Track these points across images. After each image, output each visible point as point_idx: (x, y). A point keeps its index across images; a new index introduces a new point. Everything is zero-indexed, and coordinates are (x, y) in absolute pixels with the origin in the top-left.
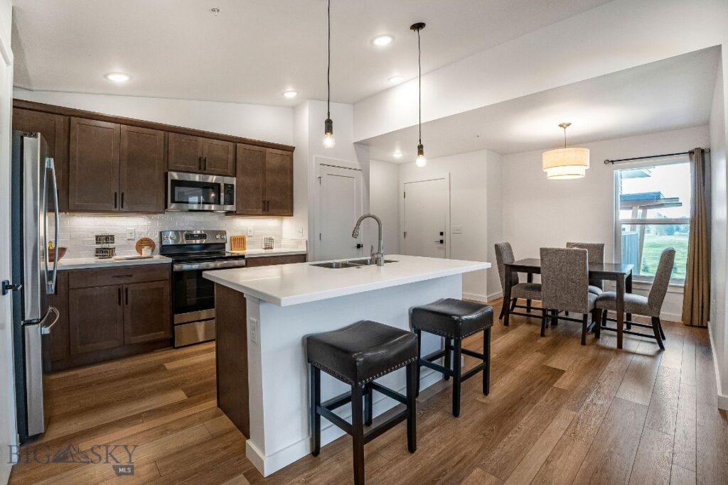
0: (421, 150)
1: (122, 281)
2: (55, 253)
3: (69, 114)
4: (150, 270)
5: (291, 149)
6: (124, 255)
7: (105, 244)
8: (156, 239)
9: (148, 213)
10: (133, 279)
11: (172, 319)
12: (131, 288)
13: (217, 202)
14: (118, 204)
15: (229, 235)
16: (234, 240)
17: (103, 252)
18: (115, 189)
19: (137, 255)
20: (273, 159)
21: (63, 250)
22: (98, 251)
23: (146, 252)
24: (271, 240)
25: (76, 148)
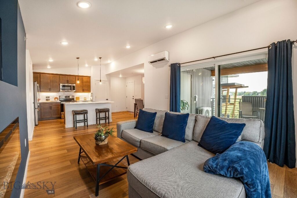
0: (100, 81)
1: (51, 105)
2: (39, 100)
3: (40, 73)
4: (56, 103)
5: (90, 77)
6: (52, 100)
7: (48, 98)
8: (58, 97)
9: (56, 92)
10: (53, 105)
11: (61, 113)
12: (52, 106)
13: (71, 89)
14: (50, 90)
15: (75, 97)
16: (76, 98)
17: (47, 100)
18: (49, 87)
19: (54, 100)
20: (85, 79)
21: (40, 99)
22: (46, 100)
23: (56, 100)
24: (86, 98)
25: (42, 80)
